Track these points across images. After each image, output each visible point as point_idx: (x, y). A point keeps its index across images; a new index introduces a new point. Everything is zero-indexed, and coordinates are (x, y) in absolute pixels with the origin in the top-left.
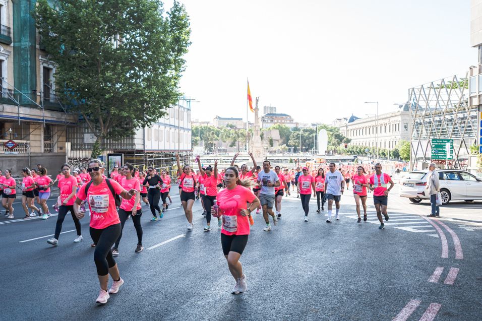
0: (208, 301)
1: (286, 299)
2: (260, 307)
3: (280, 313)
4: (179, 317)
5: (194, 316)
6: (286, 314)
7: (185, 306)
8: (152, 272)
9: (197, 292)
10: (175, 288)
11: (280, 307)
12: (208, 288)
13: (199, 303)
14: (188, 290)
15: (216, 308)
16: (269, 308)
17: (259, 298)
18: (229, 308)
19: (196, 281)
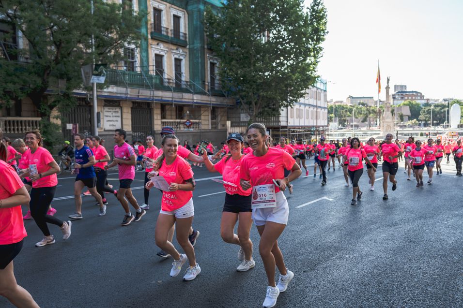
0: (355, 255)
1: (431, 261)
2: (406, 266)
3: (426, 273)
4: (330, 266)
5: (344, 267)
6: (434, 275)
7: (334, 258)
8: (303, 227)
9: (344, 246)
10: (324, 242)
11: (427, 268)
12: (353, 244)
13: (347, 256)
14: (335, 245)
15: (363, 263)
16: (415, 267)
17: (404, 258)
18: (376, 264)
19: (342, 237)
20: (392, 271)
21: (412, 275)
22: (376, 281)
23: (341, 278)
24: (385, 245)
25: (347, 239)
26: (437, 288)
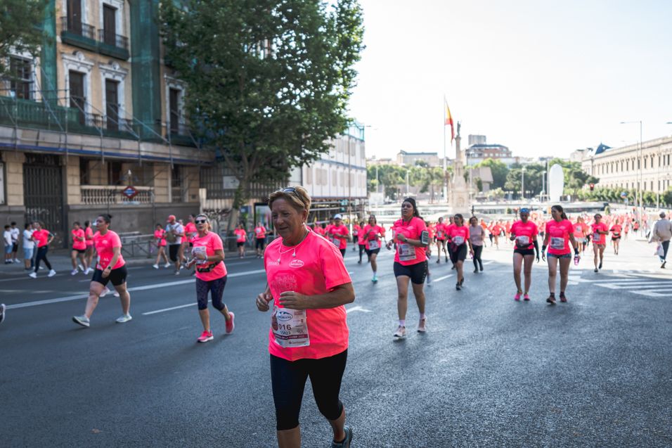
0: (397, 392)
1: (511, 394)
2: (473, 404)
3: (503, 412)
4: (356, 412)
5: (378, 411)
6: (513, 414)
7: (364, 398)
9: (381, 380)
10: (350, 375)
11: (504, 404)
12: (395, 376)
13: (385, 395)
14: (367, 379)
15: (409, 403)
16: (487, 404)
17: (471, 391)
18: (428, 403)
19: (379, 366)
20: (452, 413)
21: (481, 417)
22: (426, 429)
23: (373, 428)
24: (446, 375)
25: (387, 368)
26: (516, 433)
